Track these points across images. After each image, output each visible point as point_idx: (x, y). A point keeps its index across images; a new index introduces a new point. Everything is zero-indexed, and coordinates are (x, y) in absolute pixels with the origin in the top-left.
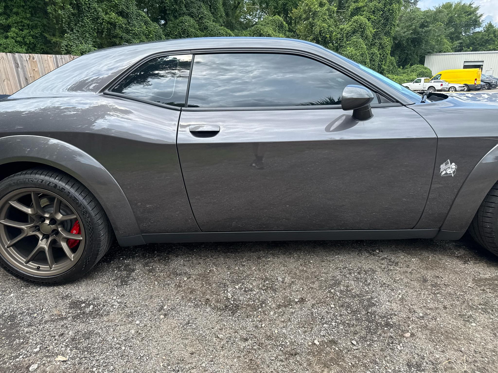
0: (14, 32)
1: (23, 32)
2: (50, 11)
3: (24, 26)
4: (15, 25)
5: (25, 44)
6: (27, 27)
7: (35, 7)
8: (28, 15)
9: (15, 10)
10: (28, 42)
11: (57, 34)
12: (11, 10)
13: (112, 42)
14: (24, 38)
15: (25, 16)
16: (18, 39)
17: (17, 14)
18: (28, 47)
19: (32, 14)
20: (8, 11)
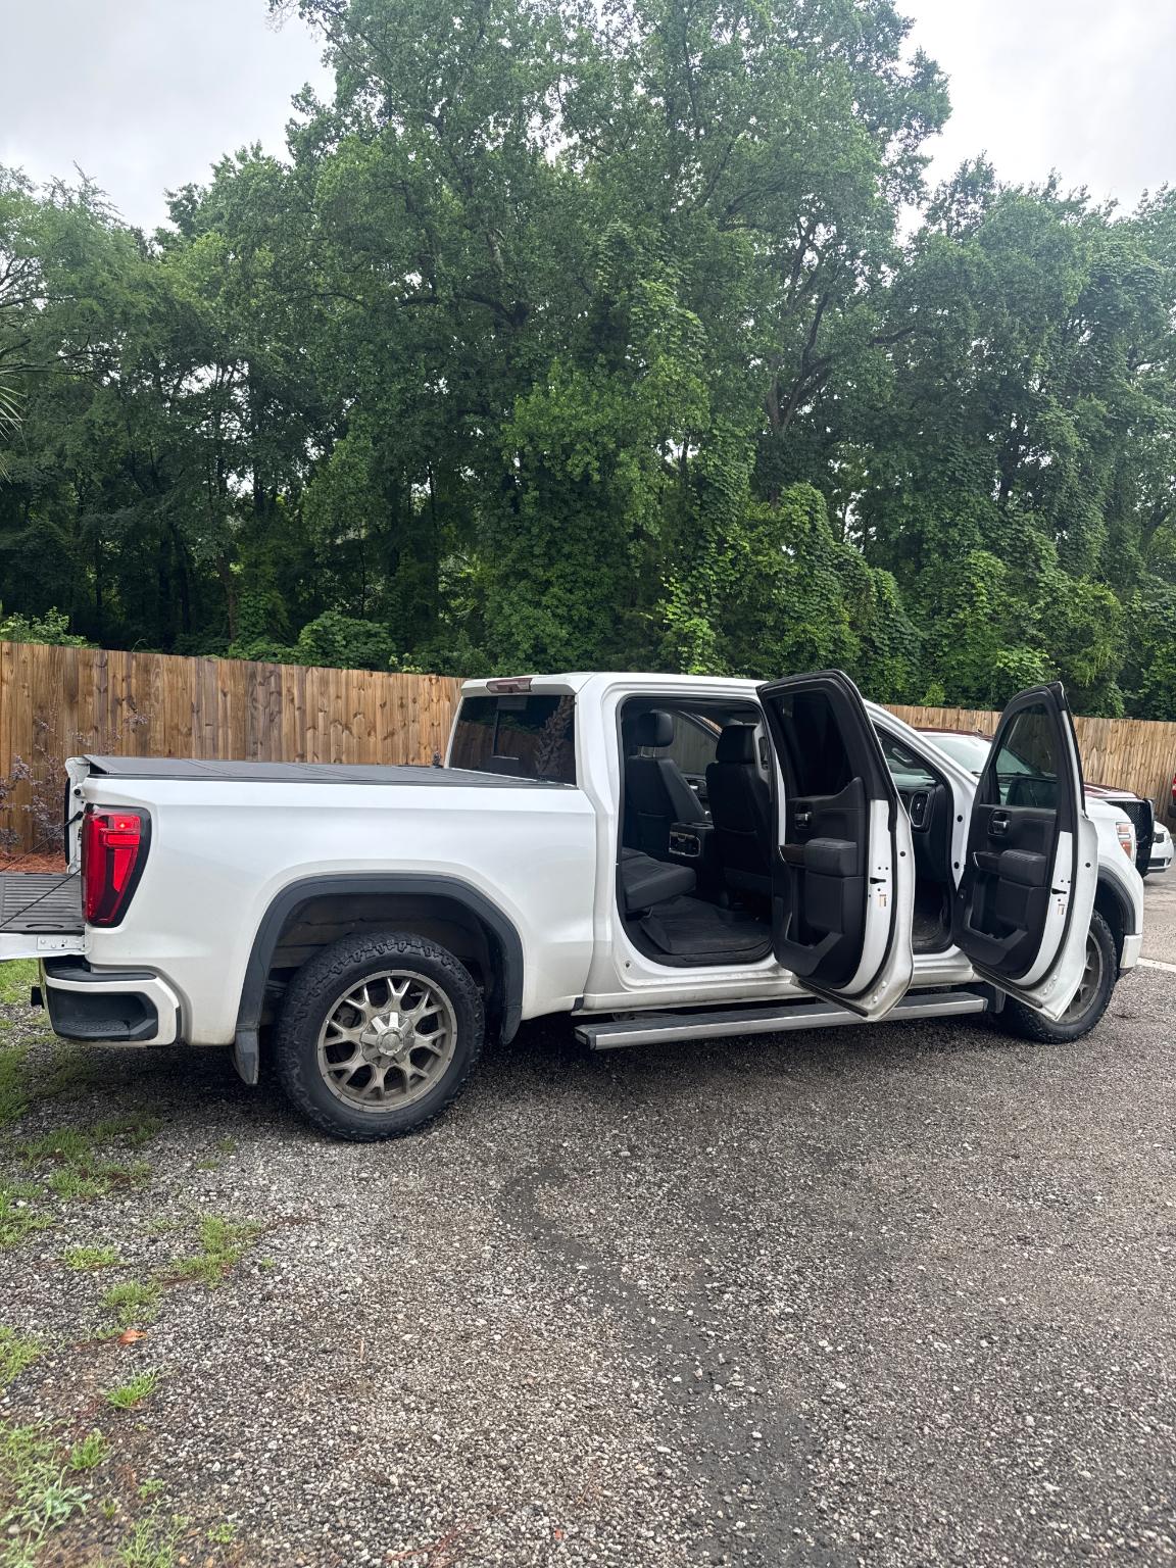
0: (554, 596)
1: (572, 597)
2: (632, 552)
3: (576, 581)
4: (562, 580)
5: (570, 620)
6: (582, 584)
7: (606, 541)
8: (591, 559)
9: (566, 549)
10: (576, 618)
11: (640, 602)
12: (559, 551)
13: (758, 622)
14: (570, 608)
15: (582, 561)
16: (559, 611)
17: (568, 556)
18: (574, 628)
19: (598, 559)
20: (553, 552)
